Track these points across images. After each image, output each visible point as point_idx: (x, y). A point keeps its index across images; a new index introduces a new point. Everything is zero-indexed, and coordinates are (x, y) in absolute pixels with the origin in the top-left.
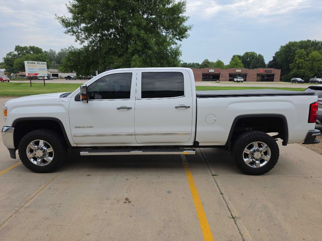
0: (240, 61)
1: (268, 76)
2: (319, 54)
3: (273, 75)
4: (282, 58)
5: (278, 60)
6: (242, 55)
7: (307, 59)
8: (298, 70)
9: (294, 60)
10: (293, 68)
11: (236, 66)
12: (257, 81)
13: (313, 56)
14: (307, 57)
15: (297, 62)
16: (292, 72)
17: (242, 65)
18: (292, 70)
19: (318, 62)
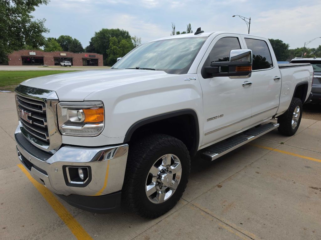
0: (57, 44)
1: (92, 60)
2: (126, 42)
3: (97, 60)
4: (98, 44)
5: (95, 46)
6: (57, 38)
7: (119, 46)
8: (114, 55)
9: (110, 46)
10: (110, 54)
11: (54, 49)
12: (83, 65)
13: (122, 44)
14: (119, 44)
15: (112, 48)
16: (110, 58)
17: (61, 48)
18: (109, 56)
19: (127, 50)
